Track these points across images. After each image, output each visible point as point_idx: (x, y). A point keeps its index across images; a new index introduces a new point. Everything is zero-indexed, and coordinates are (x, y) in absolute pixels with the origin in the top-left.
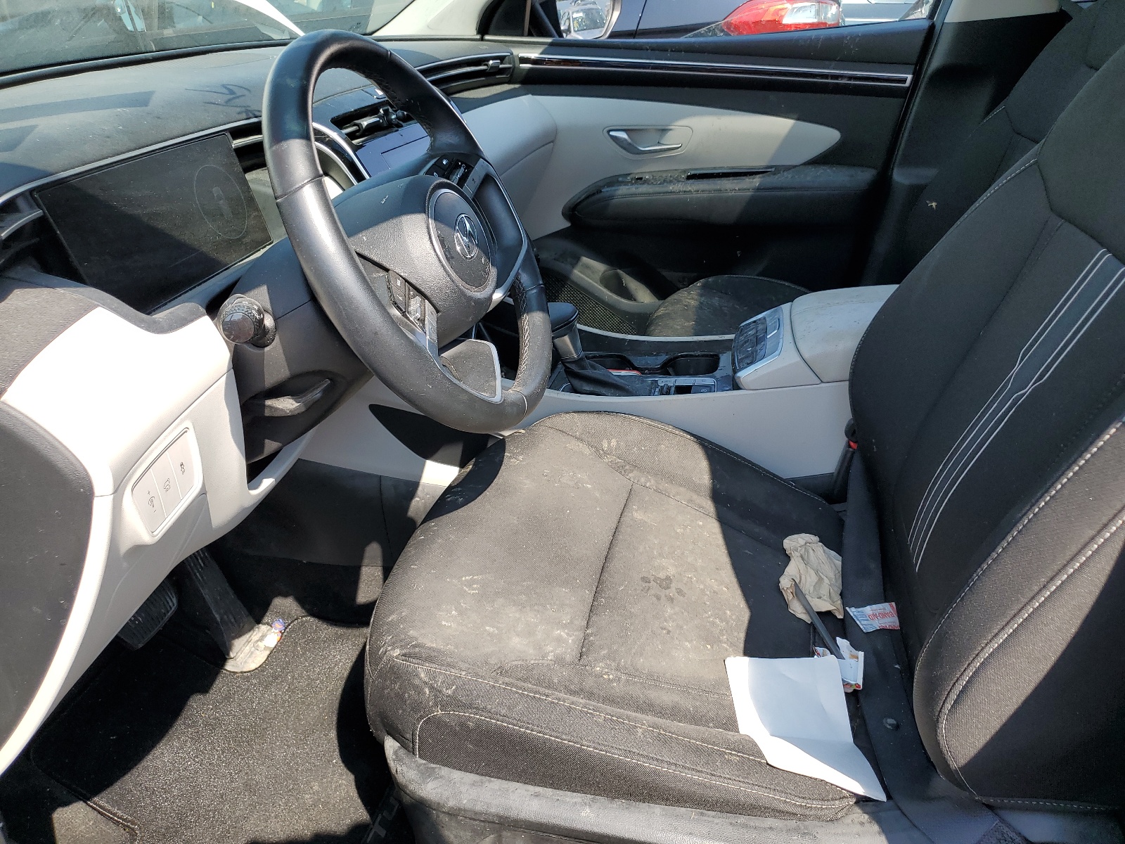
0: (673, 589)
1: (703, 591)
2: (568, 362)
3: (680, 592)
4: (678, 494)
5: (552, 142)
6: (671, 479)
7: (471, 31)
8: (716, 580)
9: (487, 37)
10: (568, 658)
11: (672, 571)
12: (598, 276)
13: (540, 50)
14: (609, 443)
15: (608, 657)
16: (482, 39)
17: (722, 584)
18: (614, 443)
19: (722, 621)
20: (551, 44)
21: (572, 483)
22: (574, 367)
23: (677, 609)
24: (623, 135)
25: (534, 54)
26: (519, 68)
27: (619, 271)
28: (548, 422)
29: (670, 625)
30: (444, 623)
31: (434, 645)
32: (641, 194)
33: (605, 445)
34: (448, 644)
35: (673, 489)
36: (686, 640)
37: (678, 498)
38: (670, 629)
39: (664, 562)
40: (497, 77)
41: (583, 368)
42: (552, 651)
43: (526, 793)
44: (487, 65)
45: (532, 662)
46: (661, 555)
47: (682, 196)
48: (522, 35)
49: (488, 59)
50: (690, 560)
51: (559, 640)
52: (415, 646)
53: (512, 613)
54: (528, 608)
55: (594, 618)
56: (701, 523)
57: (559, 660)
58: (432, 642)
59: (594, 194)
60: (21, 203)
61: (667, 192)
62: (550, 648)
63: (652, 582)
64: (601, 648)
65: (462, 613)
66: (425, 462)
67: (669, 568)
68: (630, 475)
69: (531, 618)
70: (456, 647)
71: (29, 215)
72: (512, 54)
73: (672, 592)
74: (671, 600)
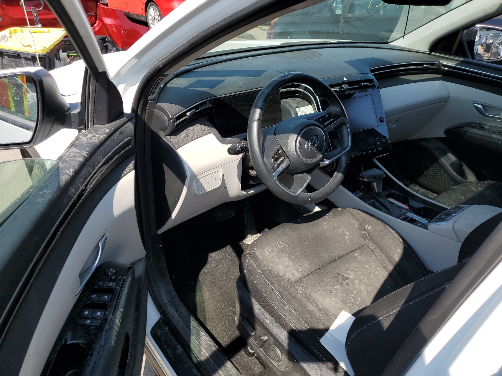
0: (346, 282)
1: (357, 288)
2: (373, 192)
3: (348, 284)
4: (379, 255)
5: (445, 102)
6: (381, 249)
7: (426, 49)
8: (365, 288)
9: (432, 53)
10: (292, 280)
11: (352, 277)
12: (450, 162)
13: (456, 63)
14: (368, 227)
15: (305, 287)
16: (430, 54)
17: (366, 290)
18: (370, 228)
19: (354, 300)
20: (462, 62)
21: (341, 233)
22: (375, 195)
23: (341, 288)
24: (480, 106)
25: (452, 64)
26: (441, 69)
27: (463, 163)
28: (351, 210)
29: (333, 291)
30: (265, 251)
31: (258, 255)
32: (478, 134)
33: (366, 227)
34: (261, 257)
35: (379, 253)
36: (335, 298)
37: (378, 257)
38: (333, 292)
39: (351, 273)
40: (428, 71)
41: (378, 196)
42: (288, 275)
43: (258, 307)
44: (423, 66)
45: (280, 275)
46: (352, 270)
47: (497, 141)
48: (450, 55)
49: (424, 64)
50: (362, 277)
51: (293, 274)
52: (253, 252)
53: (286, 259)
54: (292, 261)
55: (310, 275)
56: (379, 269)
57: (288, 279)
58: (258, 254)
59: (457, 128)
60: (208, 102)
61: (491, 137)
62: (289, 274)
63: (340, 276)
64: (305, 283)
65: (272, 251)
66: (315, 207)
67: (351, 275)
68: (367, 241)
69: (290, 263)
70: (263, 259)
71: (208, 105)
72: (440, 63)
73: (345, 283)
74: (342, 284)
